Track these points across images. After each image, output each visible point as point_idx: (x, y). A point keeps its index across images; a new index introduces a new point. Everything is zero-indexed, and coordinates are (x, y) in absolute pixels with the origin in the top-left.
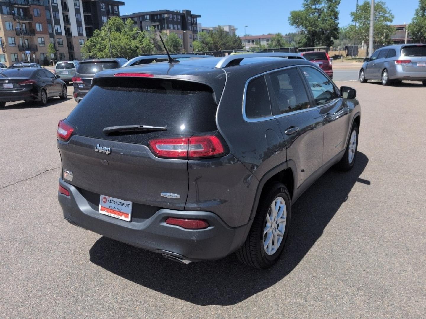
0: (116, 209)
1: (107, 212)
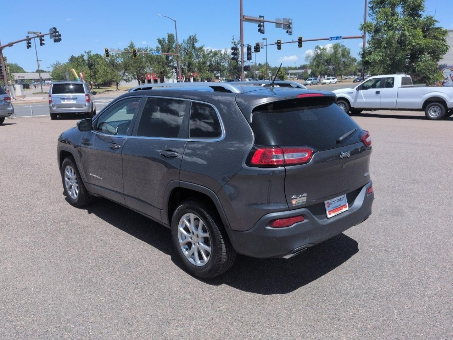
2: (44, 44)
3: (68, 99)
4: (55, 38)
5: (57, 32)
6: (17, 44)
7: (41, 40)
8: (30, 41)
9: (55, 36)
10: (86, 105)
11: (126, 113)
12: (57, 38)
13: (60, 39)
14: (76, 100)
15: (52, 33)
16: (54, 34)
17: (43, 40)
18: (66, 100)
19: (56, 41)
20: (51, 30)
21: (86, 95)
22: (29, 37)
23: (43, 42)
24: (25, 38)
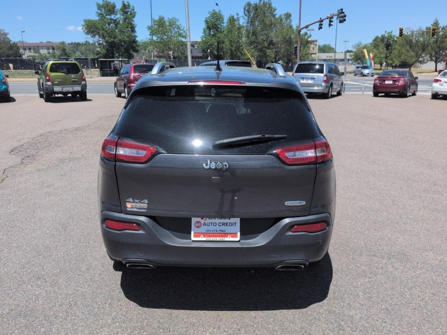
0: (217, 231)
1: (204, 237)
2: (332, 25)
3: (308, 78)
4: (340, 19)
5: (343, 13)
6: (312, 25)
7: (331, 21)
8: (322, 23)
9: (341, 17)
12: (342, 19)
13: (345, 20)
14: (313, 80)
15: (339, 14)
16: (340, 15)
17: (332, 22)
18: (305, 79)
19: (341, 22)
20: (338, 11)
21: (325, 76)
22: (322, 19)
23: (332, 23)
24: (319, 20)
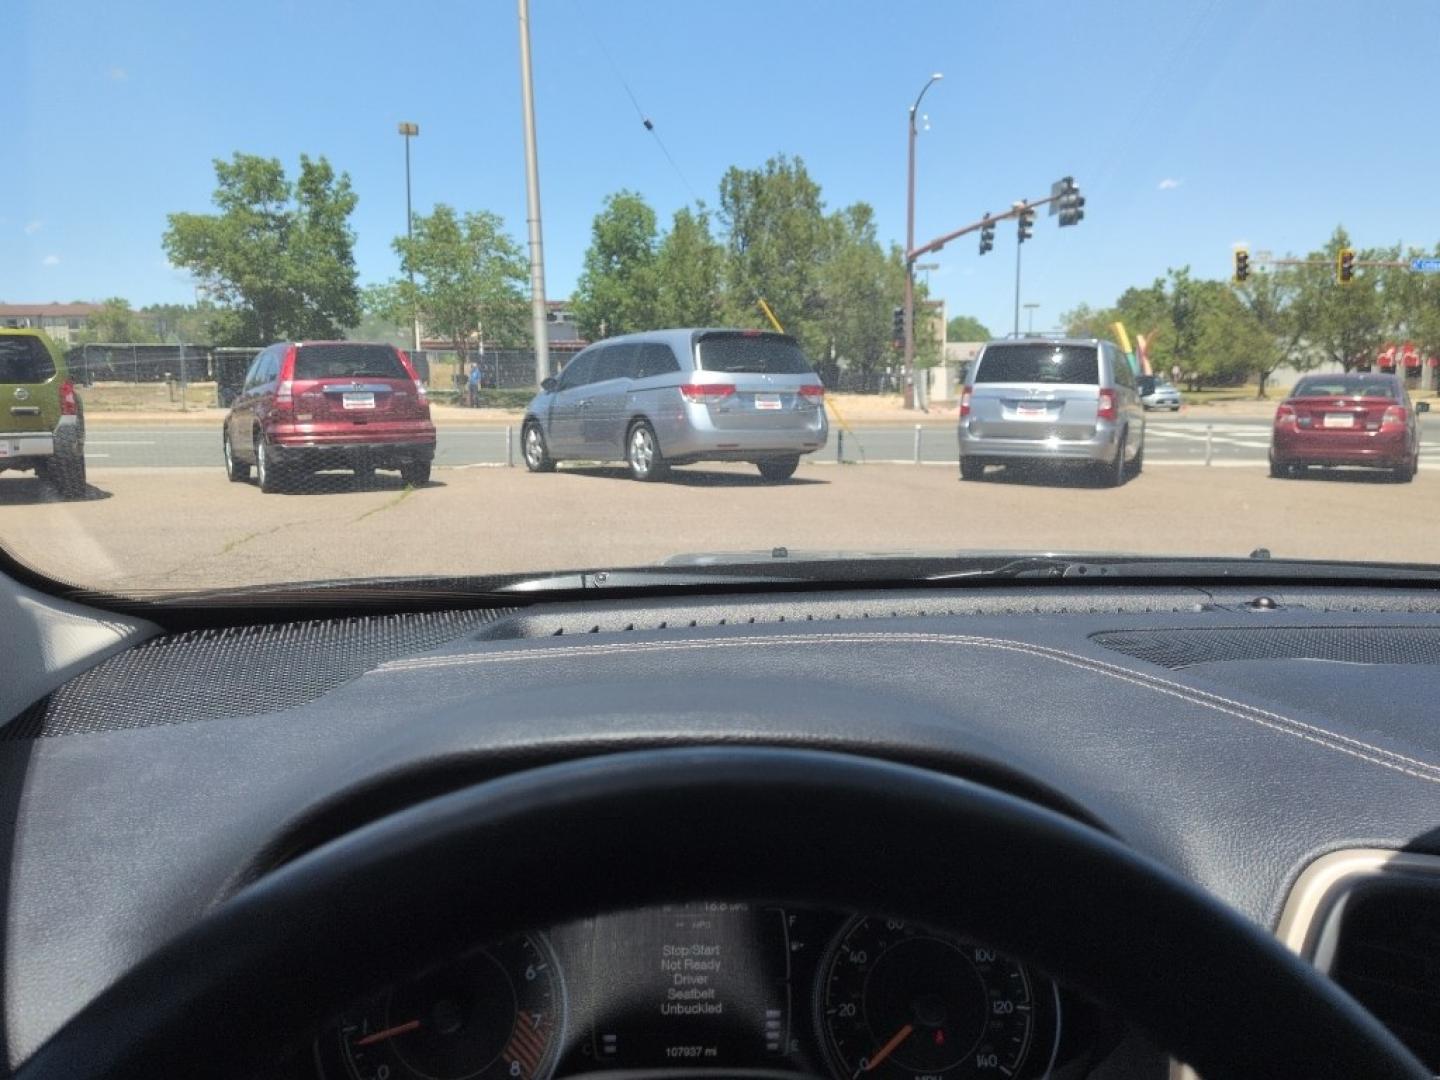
2: (1029, 236)
4: (1064, 211)
5: (1075, 191)
6: (956, 240)
7: (1024, 224)
8: (990, 231)
9: (1066, 206)
10: (1093, 432)
11: (1269, 473)
12: (1072, 211)
13: (1080, 216)
15: (1058, 198)
16: (1064, 199)
17: (1030, 224)
18: (1022, 407)
19: (1066, 221)
20: (1055, 186)
21: (1104, 392)
22: (992, 217)
23: (1029, 231)
24: (979, 220)
